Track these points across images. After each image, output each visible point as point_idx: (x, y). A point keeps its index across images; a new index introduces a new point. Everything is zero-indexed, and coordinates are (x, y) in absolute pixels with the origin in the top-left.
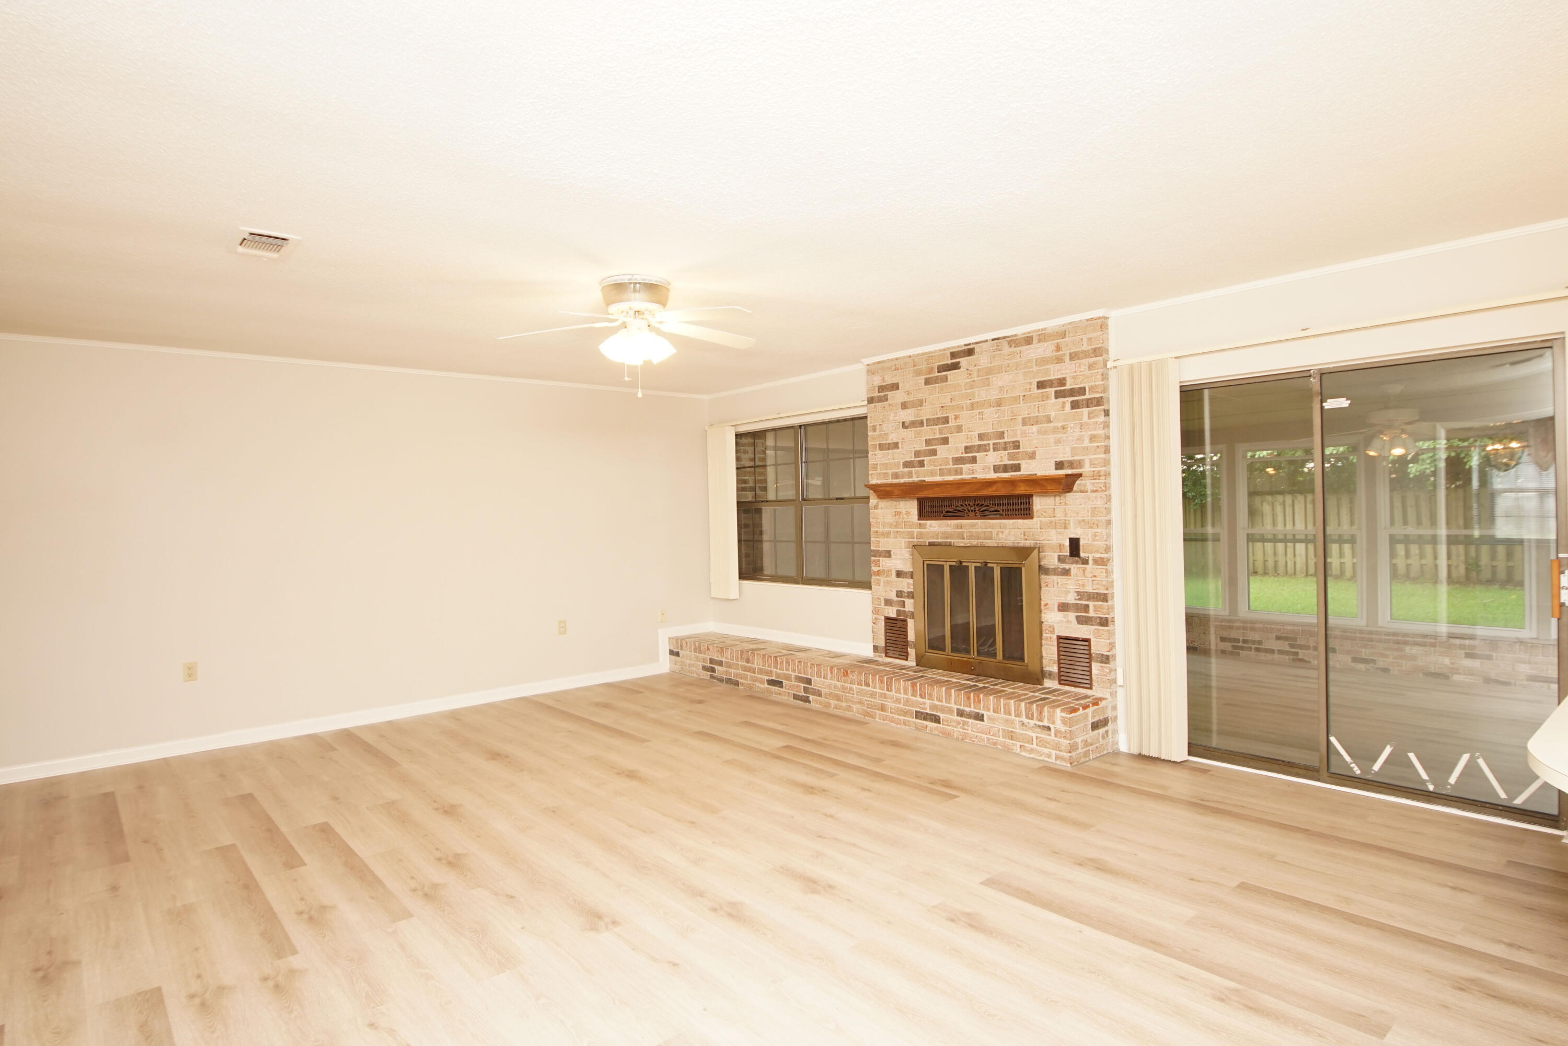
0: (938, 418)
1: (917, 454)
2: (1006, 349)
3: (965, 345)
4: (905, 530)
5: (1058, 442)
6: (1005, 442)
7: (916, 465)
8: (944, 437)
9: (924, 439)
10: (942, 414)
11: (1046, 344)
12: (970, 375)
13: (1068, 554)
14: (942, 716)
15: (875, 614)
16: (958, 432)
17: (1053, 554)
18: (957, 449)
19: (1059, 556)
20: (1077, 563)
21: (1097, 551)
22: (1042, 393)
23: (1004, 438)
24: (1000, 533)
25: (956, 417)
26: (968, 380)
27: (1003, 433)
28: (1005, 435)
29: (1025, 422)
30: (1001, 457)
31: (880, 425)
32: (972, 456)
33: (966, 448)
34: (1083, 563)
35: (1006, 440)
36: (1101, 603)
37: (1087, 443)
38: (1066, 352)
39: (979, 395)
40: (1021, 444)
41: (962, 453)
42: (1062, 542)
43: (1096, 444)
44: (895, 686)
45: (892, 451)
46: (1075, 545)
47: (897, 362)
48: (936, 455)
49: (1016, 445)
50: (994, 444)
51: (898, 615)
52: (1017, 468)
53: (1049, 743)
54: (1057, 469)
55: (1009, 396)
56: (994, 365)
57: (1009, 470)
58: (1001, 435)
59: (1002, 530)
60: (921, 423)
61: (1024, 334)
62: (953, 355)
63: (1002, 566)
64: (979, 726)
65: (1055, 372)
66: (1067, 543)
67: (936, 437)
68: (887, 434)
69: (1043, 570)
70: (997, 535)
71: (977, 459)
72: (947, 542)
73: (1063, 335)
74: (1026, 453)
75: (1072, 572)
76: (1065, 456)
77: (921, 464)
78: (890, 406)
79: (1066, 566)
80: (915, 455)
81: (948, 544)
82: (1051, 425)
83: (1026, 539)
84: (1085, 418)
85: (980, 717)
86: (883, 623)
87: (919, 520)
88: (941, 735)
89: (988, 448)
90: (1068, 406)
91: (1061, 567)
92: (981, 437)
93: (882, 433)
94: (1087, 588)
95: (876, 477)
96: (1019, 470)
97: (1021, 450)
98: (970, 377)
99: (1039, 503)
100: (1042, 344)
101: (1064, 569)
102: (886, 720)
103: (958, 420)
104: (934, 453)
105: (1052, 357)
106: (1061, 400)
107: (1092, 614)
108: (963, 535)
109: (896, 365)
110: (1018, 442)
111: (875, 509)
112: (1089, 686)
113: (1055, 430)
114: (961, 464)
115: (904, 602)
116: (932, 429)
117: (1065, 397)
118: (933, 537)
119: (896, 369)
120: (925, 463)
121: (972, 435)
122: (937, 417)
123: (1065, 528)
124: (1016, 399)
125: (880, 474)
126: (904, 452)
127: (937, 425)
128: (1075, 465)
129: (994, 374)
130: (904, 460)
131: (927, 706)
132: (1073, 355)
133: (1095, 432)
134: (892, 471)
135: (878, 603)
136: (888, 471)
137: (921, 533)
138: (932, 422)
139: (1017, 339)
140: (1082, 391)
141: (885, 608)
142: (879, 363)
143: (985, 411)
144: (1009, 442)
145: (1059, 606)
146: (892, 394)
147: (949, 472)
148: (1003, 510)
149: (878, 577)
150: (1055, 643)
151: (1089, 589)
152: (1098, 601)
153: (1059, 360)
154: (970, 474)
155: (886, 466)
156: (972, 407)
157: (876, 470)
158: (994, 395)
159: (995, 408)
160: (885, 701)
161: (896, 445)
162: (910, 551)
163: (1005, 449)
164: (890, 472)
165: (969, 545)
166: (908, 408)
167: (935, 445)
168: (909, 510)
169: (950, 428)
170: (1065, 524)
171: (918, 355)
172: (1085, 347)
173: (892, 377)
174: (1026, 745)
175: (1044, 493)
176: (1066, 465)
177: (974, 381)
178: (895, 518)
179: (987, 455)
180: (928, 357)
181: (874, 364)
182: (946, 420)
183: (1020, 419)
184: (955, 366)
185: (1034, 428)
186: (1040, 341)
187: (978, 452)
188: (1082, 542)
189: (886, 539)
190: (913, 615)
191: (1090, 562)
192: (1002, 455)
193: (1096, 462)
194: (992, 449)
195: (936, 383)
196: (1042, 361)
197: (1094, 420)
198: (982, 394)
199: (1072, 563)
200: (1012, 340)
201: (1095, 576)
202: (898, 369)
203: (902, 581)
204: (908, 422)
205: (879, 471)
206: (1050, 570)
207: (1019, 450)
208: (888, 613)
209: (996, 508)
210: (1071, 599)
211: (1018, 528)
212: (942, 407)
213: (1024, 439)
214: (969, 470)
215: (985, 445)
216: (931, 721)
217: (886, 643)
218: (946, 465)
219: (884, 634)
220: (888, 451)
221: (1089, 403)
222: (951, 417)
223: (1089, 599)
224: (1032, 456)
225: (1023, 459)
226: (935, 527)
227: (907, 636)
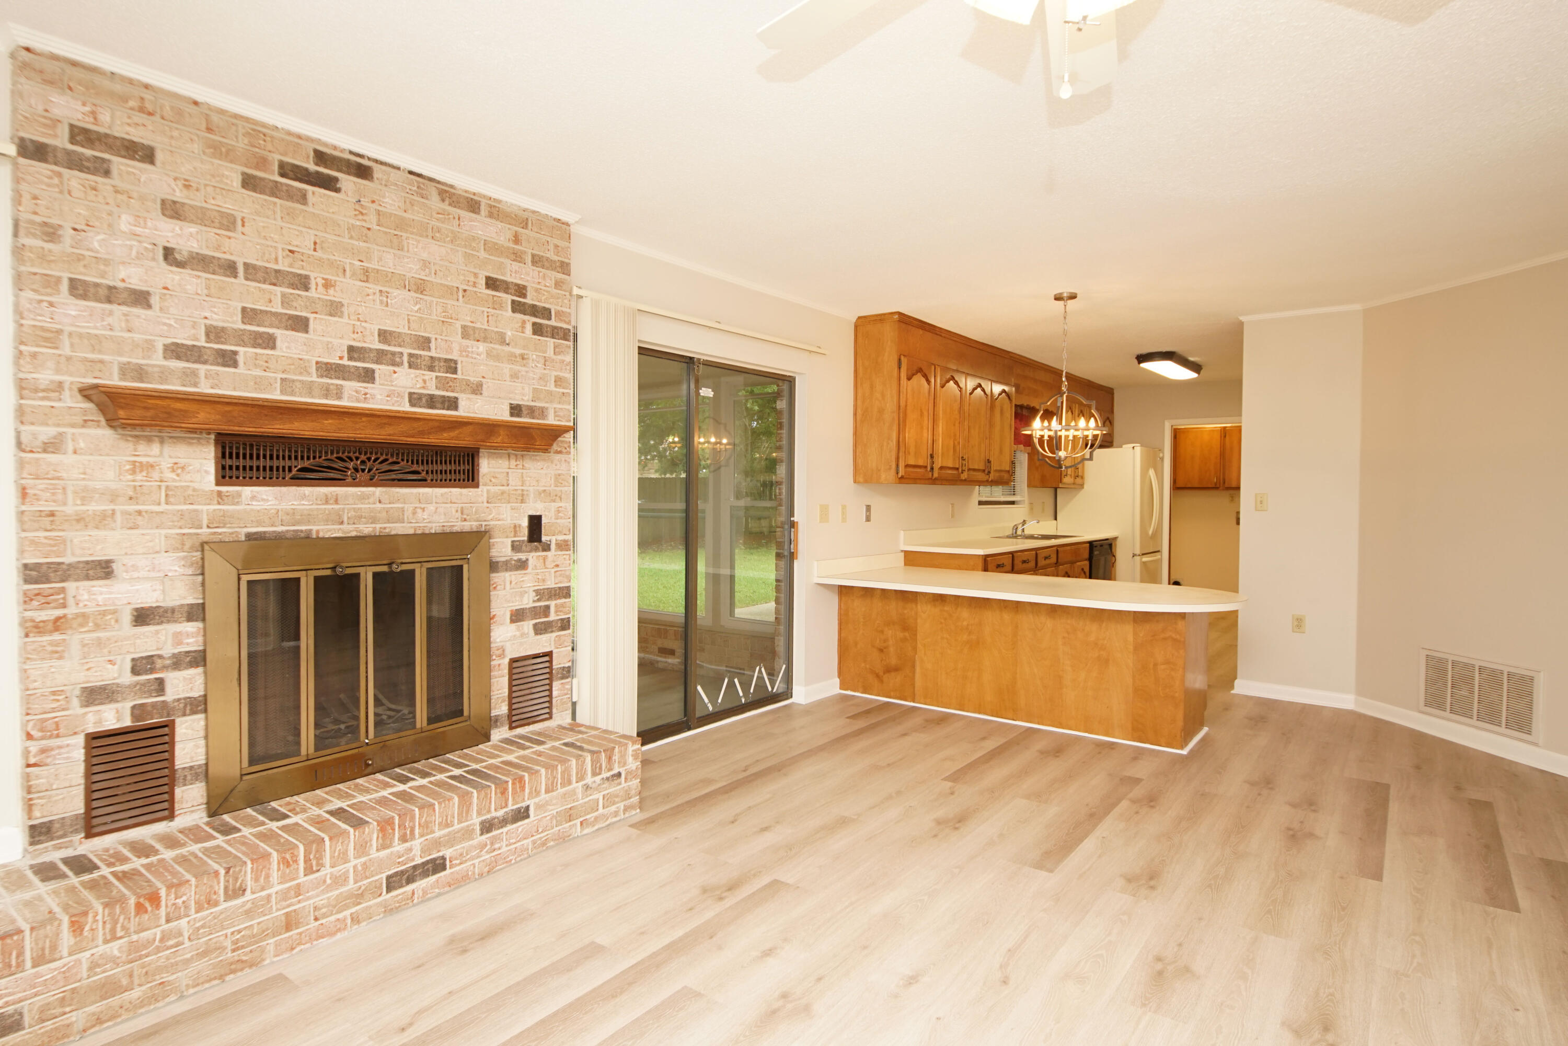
0: (277, 271)
1: (214, 333)
2: (435, 201)
3: (351, 152)
4: (169, 507)
5: (515, 376)
6: (432, 357)
7: (211, 359)
8: (297, 316)
9: (239, 306)
10: (291, 266)
11: (500, 225)
12: (362, 214)
13: (526, 538)
14: (448, 853)
15: (42, 738)
16: (331, 315)
17: (505, 540)
18: (329, 347)
19: (513, 542)
20: (536, 550)
21: (560, 532)
22: (493, 296)
23: (429, 349)
24: (419, 511)
25: (328, 285)
26: (358, 223)
27: (428, 340)
28: (433, 345)
29: (466, 333)
30: (425, 381)
31: (75, 229)
32: (364, 368)
33: (351, 349)
34: (544, 550)
35: (433, 353)
36: (563, 600)
37: (551, 387)
38: (528, 250)
39: (380, 259)
40: (459, 366)
41: (341, 358)
42: (517, 522)
43: (562, 390)
44: (333, 852)
45: (124, 309)
46: (535, 523)
47: (148, 96)
48: (273, 347)
49: (451, 366)
50: (411, 355)
51: (135, 717)
52: (453, 404)
53: (617, 796)
54: (512, 415)
55: (439, 281)
56: (412, 217)
57: (439, 405)
58: (425, 343)
59: (423, 506)
60: (230, 269)
61: (466, 191)
62: (321, 157)
63: (430, 565)
64: (520, 829)
65: (512, 273)
66: (525, 523)
67: (273, 310)
68: (107, 262)
69: (494, 566)
70: (414, 513)
71: (377, 375)
72: (302, 531)
73: (525, 224)
74: (468, 383)
75: (531, 563)
76: (524, 399)
77: (229, 359)
78: (117, 192)
79: (523, 556)
80: (207, 335)
81: (303, 535)
82: (506, 348)
83: (465, 520)
84: (550, 353)
85: (522, 814)
86: (79, 754)
87: (218, 483)
88: (447, 889)
89: (398, 359)
90: (529, 328)
91: (515, 558)
92: (384, 335)
93: (87, 253)
94: (549, 583)
95: (51, 364)
96: (456, 408)
97: (459, 376)
98: (360, 217)
99: (486, 466)
100: (493, 221)
101: (519, 560)
102: (298, 944)
103: (331, 291)
104: (269, 342)
105: (508, 248)
106: (519, 316)
107: (553, 617)
108: (340, 516)
109: (142, 99)
110: (456, 362)
111: (45, 451)
112: (547, 716)
113: (512, 358)
114: (338, 378)
115: (161, 682)
116: (260, 289)
117: (525, 314)
118: (259, 523)
119: (142, 110)
120: (241, 359)
121: (365, 328)
122: (276, 267)
123: (522, 501)
124: (452, 291)
125: (69, 359)
126: (172, 322)
127: (275, 285)
128: (536, 414)
129: (412, 233)
130: (169, 341)
131: (417, 851)
132: (537, 258)
133: (561, 374)
134: (125, 359)
135: (55, 705)
136: (106, 358)
137: (225, 514)
138: (260, 275)
139: (454, 194)
140: (546, 313)
141: (86, 713)
142: (74, 64)
143: (396, 292)
144: (439, 359)
145: (512, 615)
146: (128, 165)
147: (309, 388)
148: (427, 472)
149: (57, 637)
150: (506, 671)
151: (551, 584)
152: (560, 598)
153: (518, 257)
154: (358, 401)
155: (96, 342)
156: (366, 275)
157: (57, 348)
158: (411, 269)
159: (412, 294)
160: (299, 902)
161: (141, 298)
162: (184, 558)
163: (431, 368)
164: (115, 360)
165: (354, 534)
166: (185, 220)
167: (271, 326)
168: (182, 461)
169: (313, 301)
170: (523, 495)
171: (222, 112)
172: (551, 255)
173: (129, 125)
174: (588, 817)
175: (497, 449)
176: (525, 412)
177: (369, 229)
178: (130, 477)
179: (395, 372)
180: (254, 130)
181: (55, 57)
182: (303, 283)
183: (458, 325)
184: (329, 184)
185: (482, 347)
186: (491, 215)
187: (378, 362)
188: (544, 521)
189: (95, 533)
190: (199, 705)
191: (553, 546)
192: (426, 378)
193: (561, 414)
194: (406, 364)
195: (273, 194)
196: (492, 247)
197: (559, 357)
198: (387, 261)
199: (530, 551)
200: (446, 191)
201: (557, 566)
202: (150, 114)
203: (157, 632)
204: (185, 254)
205: (66, 350)
206: (500, 564)
207: (454, 376)
208: (99, 722)
209: (415, 467)
210: (528, 601)
211: (451, 502)
212: (291, 251)
213: (464, 359)
214: (357, 392)
215: (393, 354)
216: (426, 874)
217: (89, 800)
218: (301, 373)
219: (82, 781)
220: (107, 306)
221: (555, 333)
222: (316, 277)
223: (550, 598)
224: (477, 389)
225: (462, 391)
226: (267, 500)
227: (171, 760)
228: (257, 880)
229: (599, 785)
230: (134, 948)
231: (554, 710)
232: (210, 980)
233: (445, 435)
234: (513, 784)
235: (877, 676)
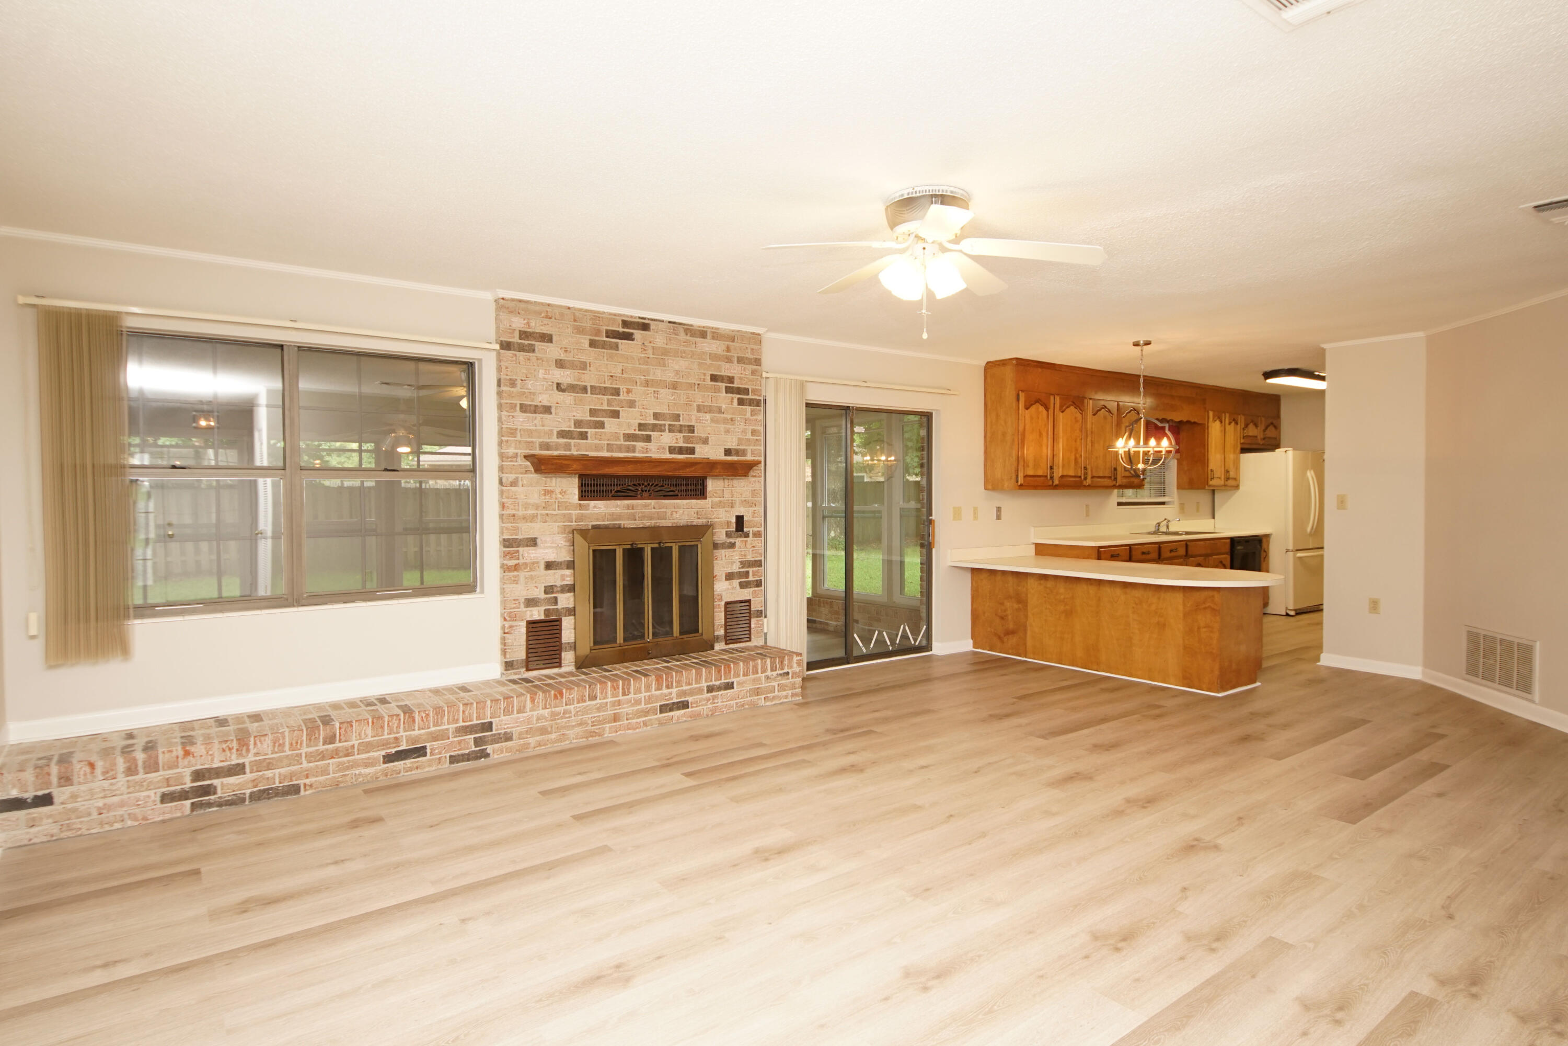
0: (605, 388)
1: (578, 423)
2: (682, 336)
3: (640, 318)
4: (559, 512)
5: (727, 431)
6: (681, 425)
7: (576, 437)
8: (614, 410)
9: (588, 408)
10: (611, 384)
11: (718, 342)
12: (645, 350)
13: (734, 530)
14: (690, 699)
15: (510, 621)
16: (630, 407)
17: (722, 530)
18: (629, 425)
19: (726, 531)
20: (741, 537)
21: (755, 526)
22: (714, 385)
23: (679, 420)
24: (674, 513)
25: (629, 391)
26: (643, 355)
27: (679, 415)
28: (681, 418)
29: (699, 409)
30: (677, 439)
31: (522, 380)
32: (646, 435)
33: (640, 425)
34: (745, 537)
35: (681, 423)
36: (757, 568)
37: (749, 436)
38: (735, 355)
39: (654, 373)
40: (695, 429)
41: (635, 430)
42: (729, 519)
43: (756, 438)
44: (635, 687)
45: (541, 415)
46: (740, 519)
47: (549, 309)
48: (603, 428)
49: (691, 429)
50: (670, 425)
51: (546, 615)
52: (692, 451)
53: (787, 686)
54: (726, 455)
55: (684, 381)
56: (670, 347)
57: (684, 452)
58: (677, 417)
59: (676, 510)
60: (584, 390)
61: (699, 327)
62: (625, 324)
63: (680, 544)
64: (729, 694)
65: (726, 370)
66: (734, 520)
67: (603, 408)
68: (534, 394)
69: (716, 546)
70: (672, 514)
71: (652, 438)
72: (616, 524)
73: (733, 339)
74: (700, 438)
75: (737, 544)
76: (733, 445)
77: (584, 436)
78: (537, 359)
79: (732, 540)
80: (575, 425)
81: (617, 526)
82: (722, 415)
83: (699, 518)
84: (748, 415)
85: (730, 686)
86: (524, 630)
87: (579, 500)
88: (690, 719)
89: (663, 428)
90: (736, 401)
91: (728, 541)
92: (656, 416)
93: (526, 391)
94: (748, 557)
95: (513, 445)
96: (694, 453)
97: (696, 434)
98: (644, 352)
99: (712, 485)
100: (715, 341)
101: (730, 543)
102: (620, 730)
103: (630, 395)
104: (601, 425)
105: (723, 356)
106: (730, 395)
107: (751, 578)
108: (635, 516)
109: (547, 311)
110: (693, 427)
111: (511, 486)
112: (748, 639)
113: (725, 421)
114: (633, 441)
115: (556, 598)
116: (598, 398)
117: (733, 394)
118: (598, 520)
119: (547, 317)
120: (589, 435)
121: (646, 413)
122: (605, 386)
123: (732, 507)
124: (691, 386)
125: (520, 442)
126: (560, 420)
127: (604, 395)
128: (740, 453)
129: (670, 356)
130: (559, 429)
131: (674, 695)
132: (740, 359)
133: (755, 428)
134: (541, 440)
135: (515, 606)
136: (534, 440)
137: (582, 515)
138: (598, 391)
139: (693, 329)
140: (746, 391)
141: (526, 611)
142: (520, 301)
143: (662, 391)
144: (685, 426)
145: (726, 576)
146: (542, 345)
147: (620, 448)
148: (679, 491)
149: (515, 573)
150: (723, 609)
151: (749, 558)
152: (755, 567)
153: (729, 360)
154: (643, 453)
155: (530, 433)
156: (647, 384)
157: (515, 437)
158: (669, 376)
159: (671, 390)
160: (620, 709)
161: (547, 410)
162: (566, 537)
163: (680, 432)
164: (537, 441)
165: (641, 526)
166: (565, 368)
167: (603, 417)
168: (564, 489)
169: (621, 401)
170: (732, 503)
171: (580, 310)
172: (749, 355)
173: (542, 325)
174: (769, 695)
175: (716, 476)
176: (733, 452)
177: (648, 358)
178: (544, 497)
179: (661, 435)
180: (594, 316)
181: (513, 300)
182: (617, 392)
183: (695, 405)
184: (629, 337)
185: (708, 416)
186: (713, 338)
187: (653, 431)
188: (745, 518)
189: (530, 524)
190: (572, 612)
191: (751, 535)
192: (678, 437)
193: (755, 452)
194: (667, 430)
195: (603, 348)
196: (714, 357)
197: (754, 417)
198: (658, 374)
199: (737, 538)
200: (688, 329)
201: (754, 547)
202: (550, 318)
203: (555, 573)
204: (565, 385)
205: (519, 438)
206: (719, 545)
207: (693, 435)
208: (531, 616)
209: (672, 488)
210: (736, 568)
211: (691, 508)
212: (612, 376)
213: (697, 424)
214: (642, 448)
215: (661, 425)
216: (679, 709)
217: (527, 653)
218: (616, 441)
219: (525, 643)
220: (534, 415)
221: (751, 402)
222: (623, 388)
223: (749, 566)
224: (705, 441)
225: (697, 443)
226: (600, 508)
227: (560, 638)
228: (602, 693)
229: (776, 677)
230: (553, 714)
231: (752, 636)
232: (582, 738)
233: (688, 470)
234: (724, 668)
235: (1000, 638)
